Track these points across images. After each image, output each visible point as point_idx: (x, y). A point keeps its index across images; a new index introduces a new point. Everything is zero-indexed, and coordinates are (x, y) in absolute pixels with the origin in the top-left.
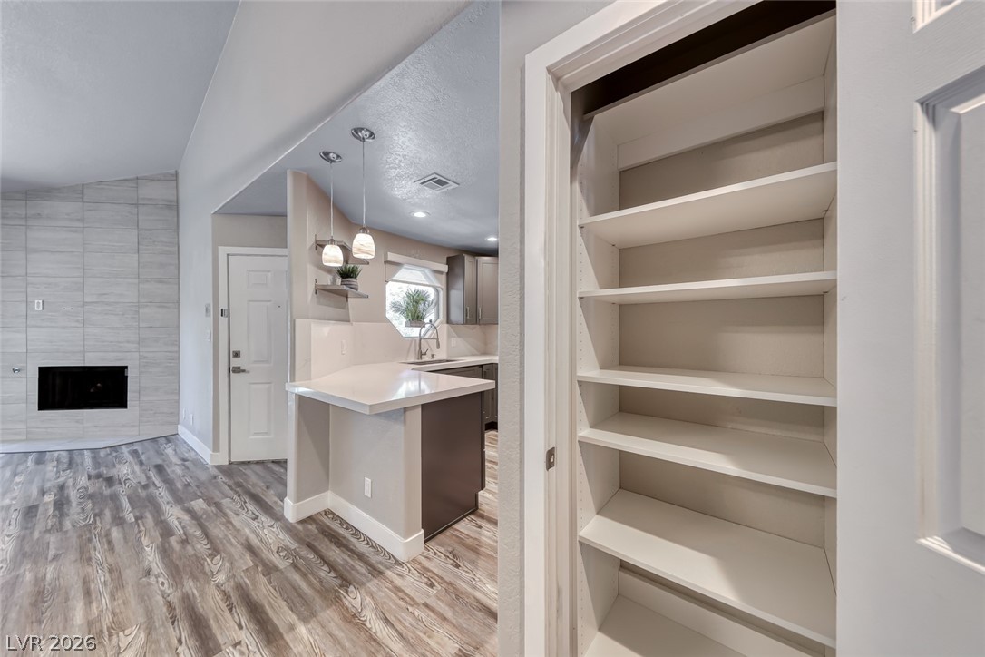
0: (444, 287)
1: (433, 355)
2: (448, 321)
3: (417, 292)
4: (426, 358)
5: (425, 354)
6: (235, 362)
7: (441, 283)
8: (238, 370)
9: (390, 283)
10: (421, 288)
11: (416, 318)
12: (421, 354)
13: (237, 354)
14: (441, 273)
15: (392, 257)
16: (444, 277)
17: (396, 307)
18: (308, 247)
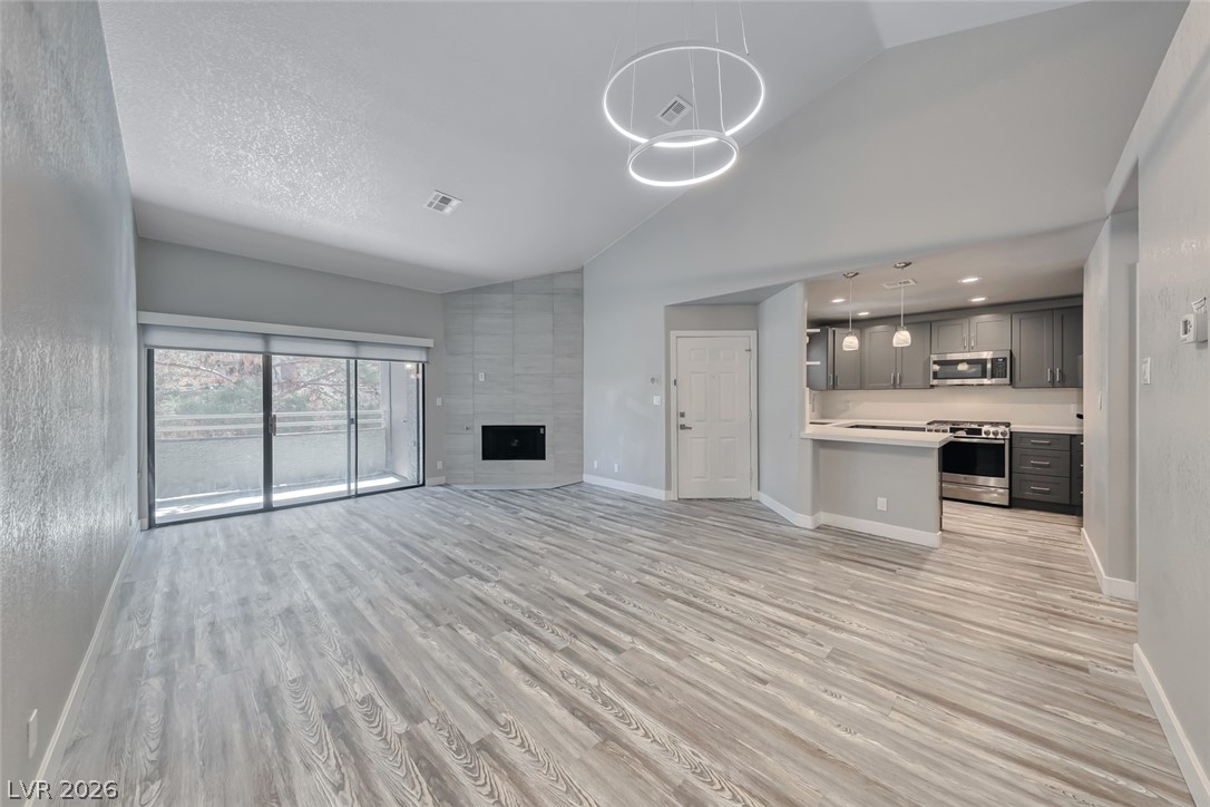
6: (682, 421)
8: (683, 427)
13: (682, 415)
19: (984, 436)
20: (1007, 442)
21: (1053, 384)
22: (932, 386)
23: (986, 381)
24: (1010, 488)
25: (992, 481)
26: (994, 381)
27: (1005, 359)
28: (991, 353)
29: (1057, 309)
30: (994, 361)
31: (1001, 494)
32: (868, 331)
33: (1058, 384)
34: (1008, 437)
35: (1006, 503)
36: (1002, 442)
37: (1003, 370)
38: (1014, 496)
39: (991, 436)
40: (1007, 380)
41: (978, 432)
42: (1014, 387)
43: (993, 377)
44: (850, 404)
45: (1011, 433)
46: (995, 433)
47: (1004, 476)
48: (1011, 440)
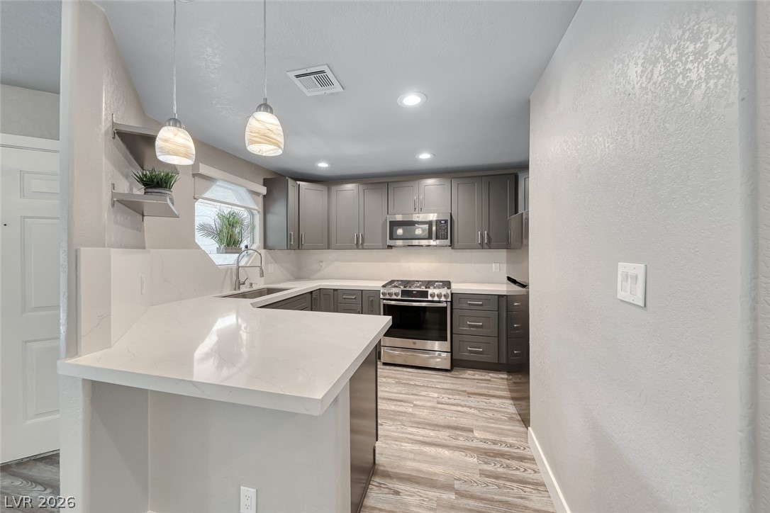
0: (261, 210)
1: (251, 284)
2: (266, 247)
3: (232, 214)
4: (244, 289)
5: (244, 284)
7: (256, 205)
9: (200, 200)
10: (236, 209)
11: (231, 243)
12: (239, 284)
14: (258, 194)
15: (204, 169)
16: (260, 199)
17: (206, 229)
18: (103, 130)
19: (430, 298)
20: (449, 304)
21: (482, 246)
22: (390, 247)
23: (432, 242)
24: (451, 352)
25: (437, 345)
26: (438, 242)
27: (446, 221)
28: (436, 214)
29: (484, 176)
30: (438, 222)
31: (445, 359)
32: (334, 189)
33: (485, 246)
34: (449, 300)
35: (448, 367)
36: (444, 305)
37: (444, 231)
38: (454, 357)
39: (436, 299)
40: (447, 242)
41: (425, 294)
42: (452, 249)
43: (437, 238)
44: (323, 264)
45: (452, 294)
46: (439, 296)
47: (445, 340)
48: (451, 302)
